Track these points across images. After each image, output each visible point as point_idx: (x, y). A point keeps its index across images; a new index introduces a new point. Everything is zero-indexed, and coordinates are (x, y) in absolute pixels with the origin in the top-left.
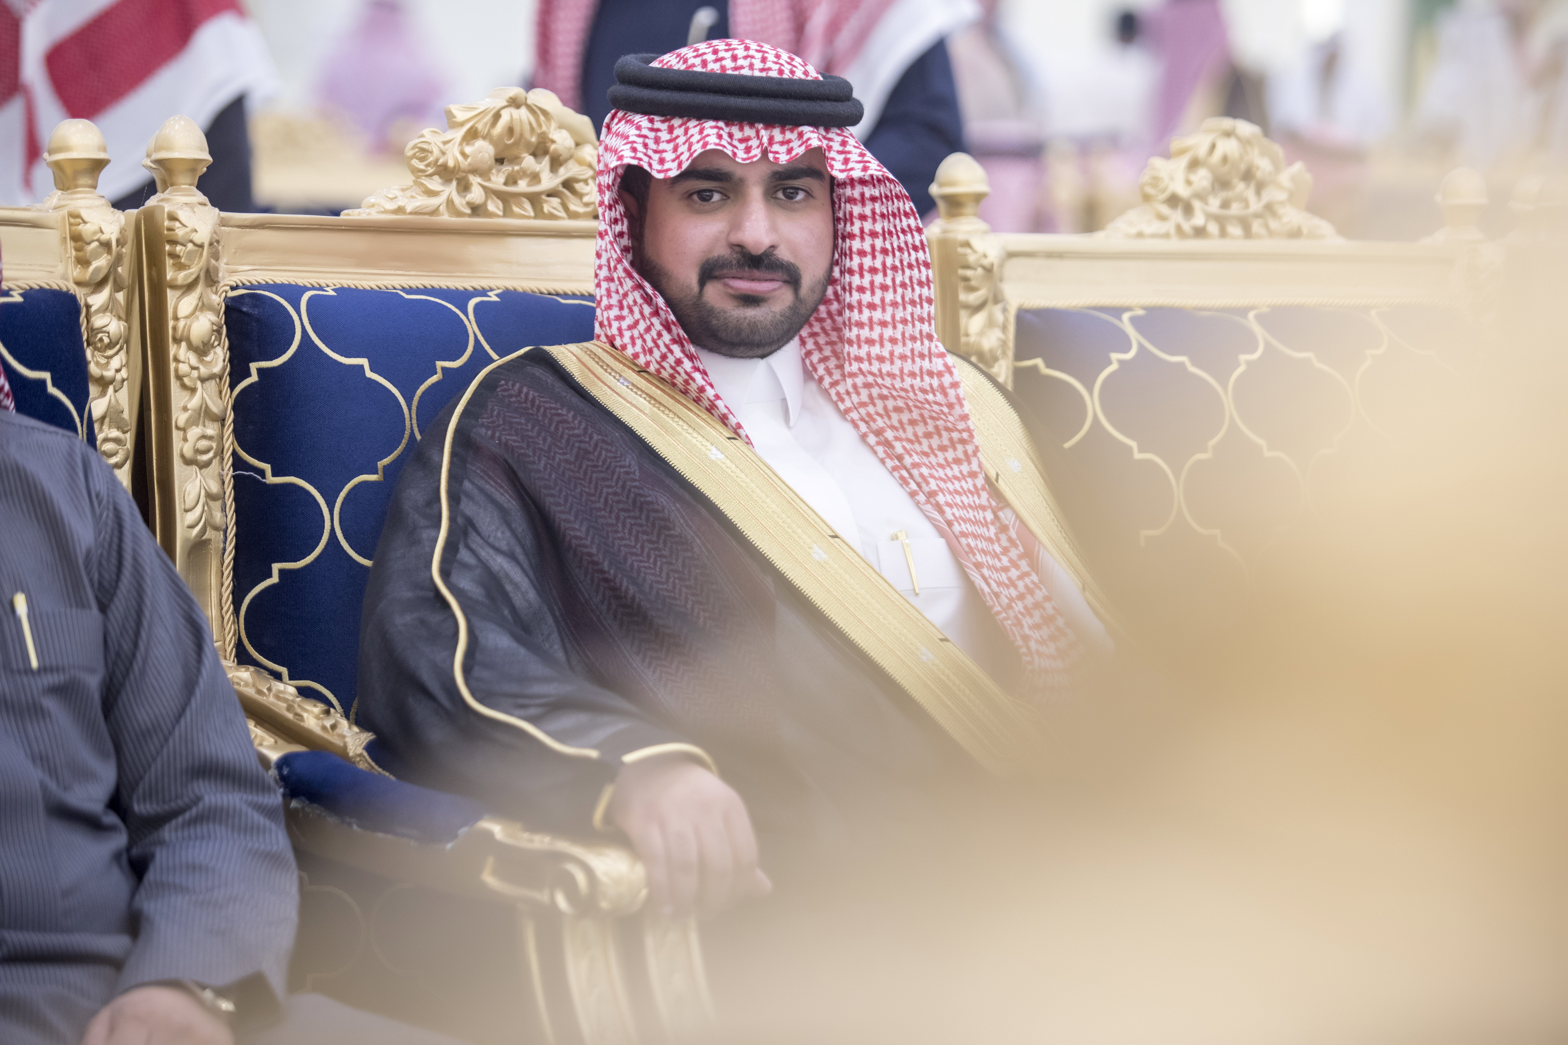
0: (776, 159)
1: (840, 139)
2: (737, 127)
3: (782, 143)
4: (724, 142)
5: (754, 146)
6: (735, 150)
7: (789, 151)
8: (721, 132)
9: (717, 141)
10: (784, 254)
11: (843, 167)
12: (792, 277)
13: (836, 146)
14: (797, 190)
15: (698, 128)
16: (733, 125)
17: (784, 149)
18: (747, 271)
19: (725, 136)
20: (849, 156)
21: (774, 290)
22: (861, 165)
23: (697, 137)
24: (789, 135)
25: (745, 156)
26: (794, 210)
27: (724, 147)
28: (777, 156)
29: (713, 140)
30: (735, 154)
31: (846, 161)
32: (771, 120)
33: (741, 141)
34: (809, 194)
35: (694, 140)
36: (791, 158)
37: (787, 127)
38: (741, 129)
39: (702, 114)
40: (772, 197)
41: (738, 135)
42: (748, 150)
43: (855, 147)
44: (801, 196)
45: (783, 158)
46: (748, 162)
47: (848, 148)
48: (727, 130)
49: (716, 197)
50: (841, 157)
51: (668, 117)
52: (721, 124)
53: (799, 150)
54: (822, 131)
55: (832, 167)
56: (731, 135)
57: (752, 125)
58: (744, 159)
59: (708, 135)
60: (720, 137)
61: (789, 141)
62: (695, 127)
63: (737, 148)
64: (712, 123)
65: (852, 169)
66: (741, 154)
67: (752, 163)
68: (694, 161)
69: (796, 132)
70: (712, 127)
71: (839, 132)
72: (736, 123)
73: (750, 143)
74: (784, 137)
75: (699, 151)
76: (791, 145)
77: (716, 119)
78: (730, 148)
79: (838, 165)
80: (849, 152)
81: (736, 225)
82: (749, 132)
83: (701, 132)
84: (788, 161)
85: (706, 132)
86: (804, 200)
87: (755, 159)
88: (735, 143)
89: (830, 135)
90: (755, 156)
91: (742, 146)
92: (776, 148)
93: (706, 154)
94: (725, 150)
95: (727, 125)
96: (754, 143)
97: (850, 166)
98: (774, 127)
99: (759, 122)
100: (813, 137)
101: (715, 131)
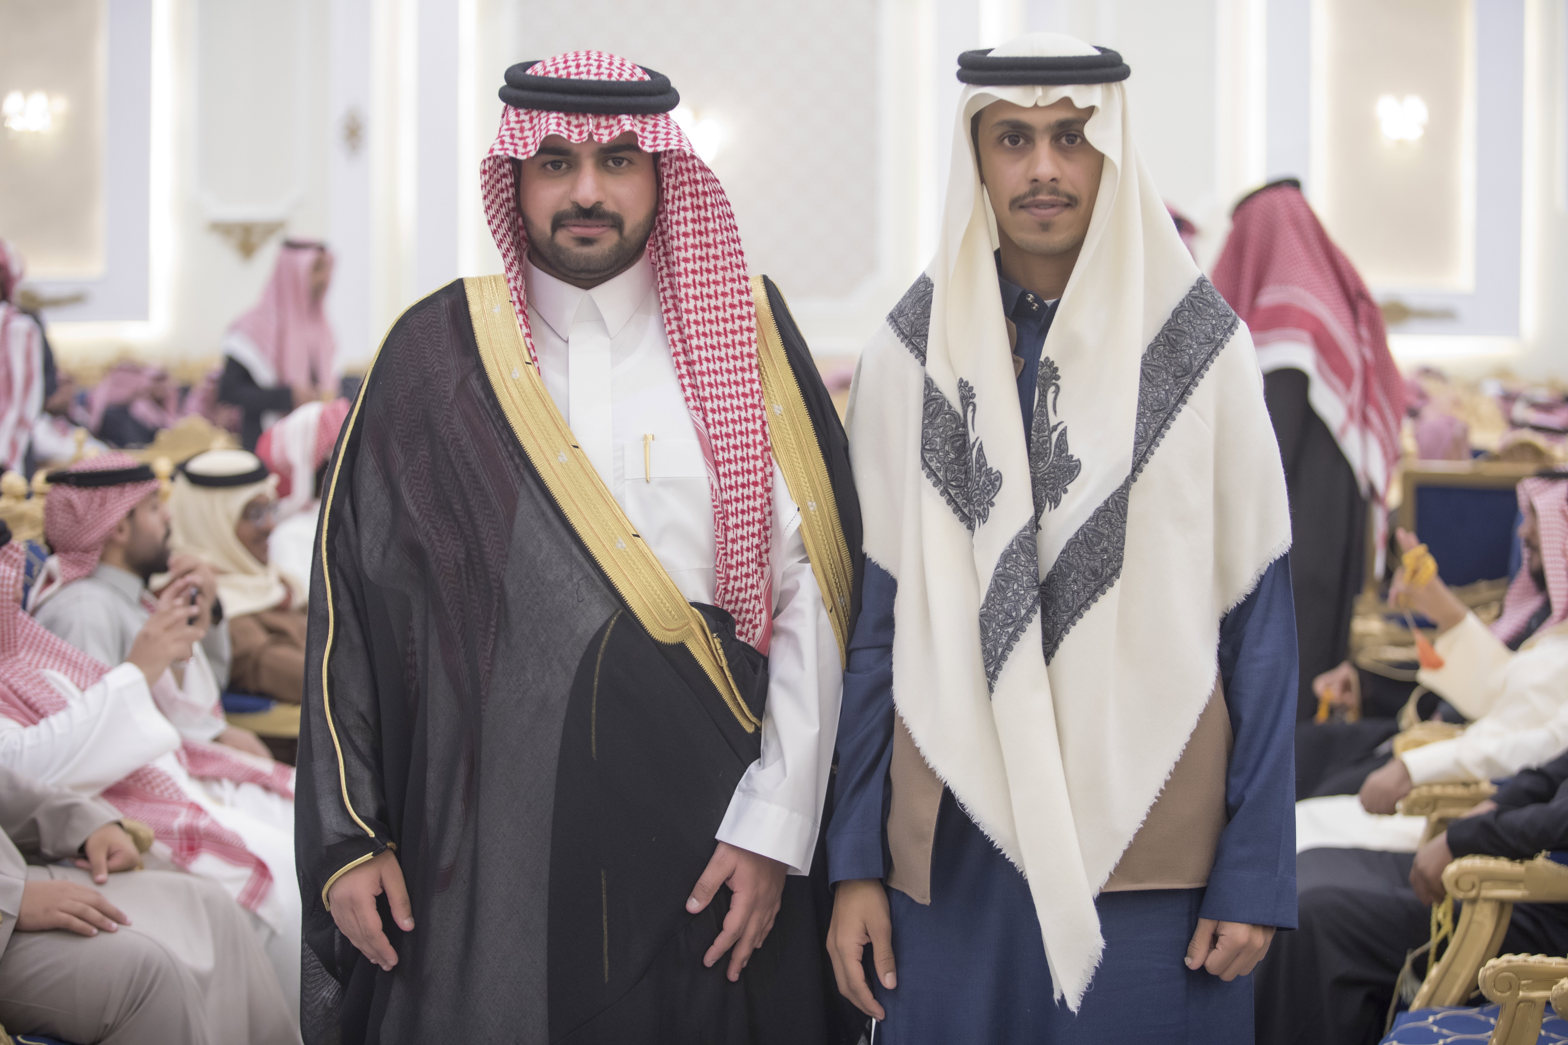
0: (600, 139)
1: (653, 122)
2: (574, 117)
3: (606, 128)
4: (561, 129)
5: (585, 130)
6: (571, 134)
7: (610, 134)
8: (561, 121)
9: (556, 128)
10: (610, 207)
11: (652, 144)
12: (617, 223)
13: (649, 128)
14: (623, 159)
15: (546, 119)
16: (571, 115)
17: (607, 132)
18: (582, 221)
19: (564, 124)
20: (657, 135)
21: (603, 232)
22: (664, 142)
23: (544, 125)
24: (611, 122)
25: (578, 138)
26: (619, 174)
27: (561, 132)
28: (601, 137)
29: (553, 127)
30: (570, 137)
31: (655, 139)
32: (598, 111)
33: (576, 126)
34: (630, 162)
35: (542, 128)
36: (611, 139)
37: (611, 116)
38: (577, 118)
39: (549, 107)
40: (603, 165)
41: (574, 122)
42: (581, 133)
43: (663, 128)
44: (625, 163)
45: (606, 139)
46: (579, 142)
47: (658, 129)
48: (566, 119)
49: (564, 166)
50: (652, 136)
51: (530, 110)
52: (561, 115)
53: (617, 133)
54: (639, 117)
55: (643, 143)
56: (569, 123)
57: (585, 115)
58: (576, 140)
59: (550, 124)
60: (559, 125)
61: (611, 126)
62: (544, 117)
63: (572, 132)
64: (554, 115)
65: (658, 145)
66: (575, 136)
67: (582, 143)
68: (543, 143)
69: (616, 119)
70: (554, 118)
71: (653, 117)
72: (573, 113)
73: (583, 128)
74: (608, 123)
75: (544, 136)
76: (613, 128)
77: (558, 111)
78: (566, 132)
79: (648, 142)
80: (658, 132)
81: (573, 188)
82: (582, 120)
83: (547, 122)
84: (608, 141)
85: (550, 122)
86: (626, 166)
87: (584, 140)
88: (572, 128)
89: (646, 120)
90: (585, 138)
91: (577, 131)
92: (601, 131)
93: (548, 138)
94: (562, 134)
95: (566, 115)
96: (585, 128)
97: (658, 142)
98: (600, 116)
99: (589, 113)
100: (627, 123)
101: (556, 120)
